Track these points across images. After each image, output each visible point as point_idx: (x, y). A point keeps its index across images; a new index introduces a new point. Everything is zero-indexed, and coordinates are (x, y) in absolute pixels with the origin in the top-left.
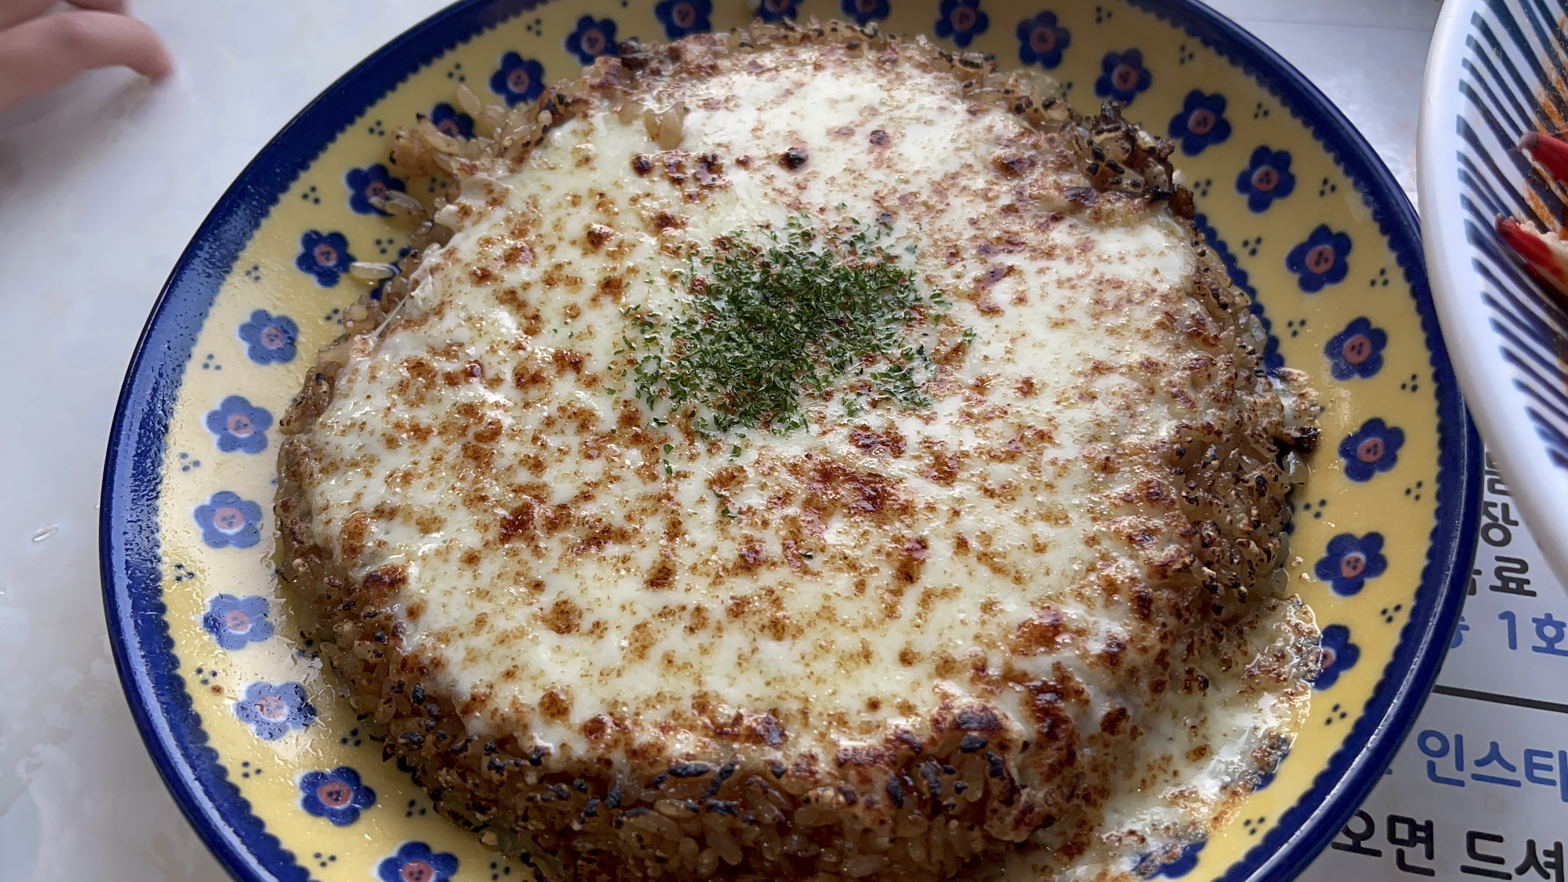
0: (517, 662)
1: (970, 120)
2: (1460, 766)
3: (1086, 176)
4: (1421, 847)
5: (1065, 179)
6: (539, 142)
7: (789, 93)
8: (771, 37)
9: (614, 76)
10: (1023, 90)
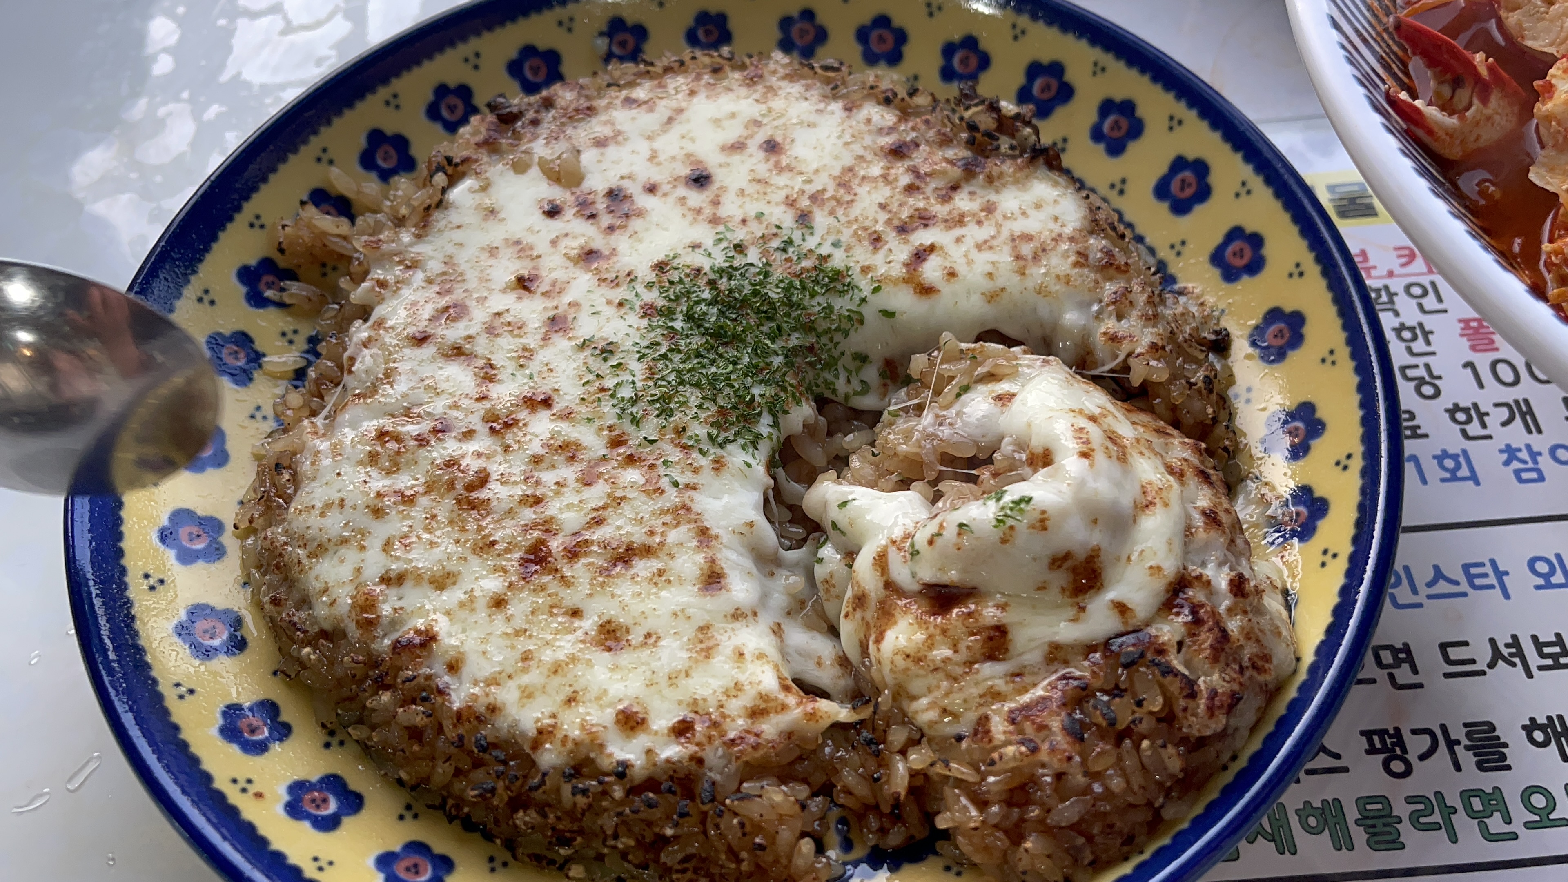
0: (576, 687)
1: (848, 117)
2: (1415, 591)
3: (967, 148)
4: (1406, 667)
5: (950, 153)
6: (440, 204)
7: (670, 120)
8: (635, 75)
9: (495, 131)
10: (885, 85)
